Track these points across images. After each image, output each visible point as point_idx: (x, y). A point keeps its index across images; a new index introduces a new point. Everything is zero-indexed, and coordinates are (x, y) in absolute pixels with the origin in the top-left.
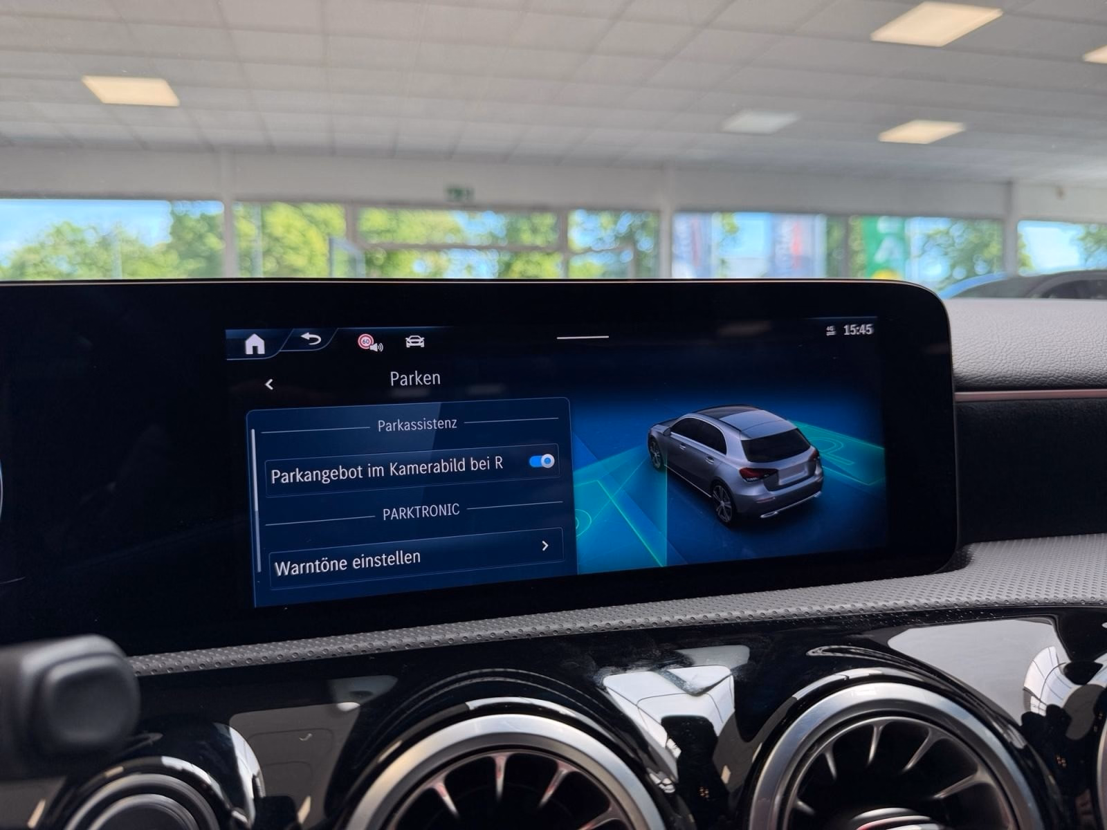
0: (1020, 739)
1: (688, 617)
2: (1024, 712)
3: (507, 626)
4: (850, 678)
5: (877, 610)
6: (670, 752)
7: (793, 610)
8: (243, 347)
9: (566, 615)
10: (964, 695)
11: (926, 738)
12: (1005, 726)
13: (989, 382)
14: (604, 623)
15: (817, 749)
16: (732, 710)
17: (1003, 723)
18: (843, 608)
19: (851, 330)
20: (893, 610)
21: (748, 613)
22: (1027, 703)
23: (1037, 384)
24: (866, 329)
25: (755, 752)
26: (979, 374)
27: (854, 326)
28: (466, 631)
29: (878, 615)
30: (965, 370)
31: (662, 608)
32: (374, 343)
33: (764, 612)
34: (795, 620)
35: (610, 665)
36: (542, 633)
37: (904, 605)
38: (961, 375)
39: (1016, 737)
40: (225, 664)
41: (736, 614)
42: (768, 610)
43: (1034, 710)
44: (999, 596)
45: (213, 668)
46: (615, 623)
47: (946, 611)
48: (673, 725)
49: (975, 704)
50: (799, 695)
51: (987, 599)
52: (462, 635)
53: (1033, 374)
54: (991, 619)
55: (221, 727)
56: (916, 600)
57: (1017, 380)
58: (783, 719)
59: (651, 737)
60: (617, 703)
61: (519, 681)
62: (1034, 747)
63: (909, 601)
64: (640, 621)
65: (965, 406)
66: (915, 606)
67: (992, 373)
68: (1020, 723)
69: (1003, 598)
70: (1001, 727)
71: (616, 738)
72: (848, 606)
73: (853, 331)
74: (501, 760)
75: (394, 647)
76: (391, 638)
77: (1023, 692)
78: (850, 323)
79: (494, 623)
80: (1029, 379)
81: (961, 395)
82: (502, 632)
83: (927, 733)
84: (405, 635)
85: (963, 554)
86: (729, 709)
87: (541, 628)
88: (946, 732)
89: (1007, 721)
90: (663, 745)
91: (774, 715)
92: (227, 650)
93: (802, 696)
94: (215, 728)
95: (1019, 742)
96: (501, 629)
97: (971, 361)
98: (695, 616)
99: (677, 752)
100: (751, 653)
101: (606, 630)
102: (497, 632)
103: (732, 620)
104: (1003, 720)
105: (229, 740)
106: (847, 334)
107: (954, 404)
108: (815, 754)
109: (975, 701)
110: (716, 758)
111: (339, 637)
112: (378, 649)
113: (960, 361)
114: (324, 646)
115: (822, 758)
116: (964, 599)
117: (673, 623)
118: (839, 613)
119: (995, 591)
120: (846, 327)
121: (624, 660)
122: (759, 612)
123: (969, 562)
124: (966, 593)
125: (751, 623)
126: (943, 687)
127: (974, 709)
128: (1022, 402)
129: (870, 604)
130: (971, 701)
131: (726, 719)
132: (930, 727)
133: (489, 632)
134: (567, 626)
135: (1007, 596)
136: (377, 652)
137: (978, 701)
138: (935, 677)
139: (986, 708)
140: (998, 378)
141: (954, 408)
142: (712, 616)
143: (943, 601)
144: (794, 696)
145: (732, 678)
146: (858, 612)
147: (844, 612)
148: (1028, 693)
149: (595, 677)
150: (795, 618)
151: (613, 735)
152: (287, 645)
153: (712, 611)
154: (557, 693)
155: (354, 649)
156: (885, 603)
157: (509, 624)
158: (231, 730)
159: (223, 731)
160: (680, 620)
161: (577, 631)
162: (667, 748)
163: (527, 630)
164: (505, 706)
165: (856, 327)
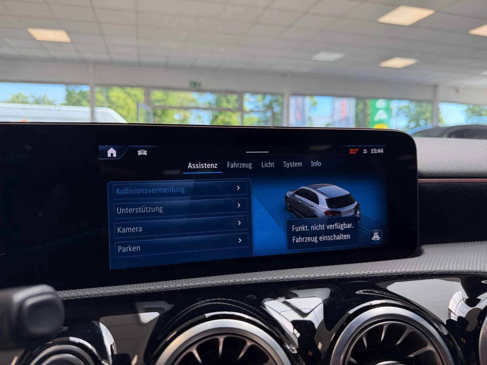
0: (445, 331)
1: (302, 276)
2: (448, 319)
3: (223, 280)
4: (373, 304)
5: (384, 274)
6: (295, 335)
7: (347, 274)
8: (106, 154)
9: (249, 275)
10: (422, 312)
11: (406, 331)
12: (439, 325)
13: (432, 175)
14: (265, 278)
15: (360, 335)
16: (323, 318)
17: (437, 323)
18: (369, 273)
19: (374, 151)
20: (391, 274)
21: (328, 274)
22: (449, 315)
23: (453, 176)
24: (381, 151)
25: (333, 336)
26: (428, 171)
28: (204, 281)
29: (384, 276)
30: (422, 169)
31: (291, 272)
33: (335, 274)
35: (269, 297)
36: (238, 283)
37: (395, 272)
38: (421, 172)
39: (444, 330)
40: (97, 295)
41: (323, 275)
42: (336, 273)
43: (452, 318)
44: (436, 268)
45: (92, 297)
46: (270, 278)
47: (414, 275)
48: (295, 324)
50: (351, 312)
51: (431, 269)
52: (203, 283)
53: (451, 172)
55: (95, 322)
56: (401, 270)
57: (445, 174)
58: (345, 322)
59: (287, 329)
60: (270, 313)
61: (228, 304)
62: (452, 334)
63: (398, 270)
64: (281, 277)
65: (422, 185)
66: (400, 272)
67: (434, 171)
68: (445, 323)
69: (438, 269)
70: (438, 325)
71: (271, 329)
72: (371, 272)
74: (222, 339)
75: (172, 288)
76: (171, 284)
77: (448, 310)
78: (374, 148)
79: (217, 278)
80: (450, 174)
81: (420, 180)
82: (220, 282)
83: (407, 329)
84: (177, 283)
85: (420, 249)
86: (321, 317)
87: (237, 280)
88: (415, 328)
89: (440, 322)
91: (341, 320)
92: (98, 289)
93: (353, 312)
94: (93, 324)
96: (220, 281)
97: (425, 165)
98: (305, 276)
99: (298, 335)
100: (331, 292)
101: (266, 282)
102: (218, 282)
103: (321, 278)
105: (99, 329)
106: (372, 153)
107: (418, 184)
108: (358, 338)
109: (427, 315)
110: (315, 338)
111: (148, 283)
112: (165, 289)
113: (420, 165)
114: (141, 287)
115: (361, 339)
116: (421, 270)
117: (296, 279)
118: (367, 275)
119: (435, 266)
120: (372, 150)
122: (333, 274)
123: (423, 253)
124: (422, 267)
125: (329, 279)
126: (411, 308)
127: (426, 317)
128: (446, 184)
129: (381, 271)
130: (424, 314)
131: (320, 322)
132: (408, 326)
133: (215, 282)
134: (249, 279)
135: (440, 268)
138: (410, 304)
139: (432, 318)
140: (436, 173)
141: (418, 186)
142: (312, 276)
143: (412, 270)
144: (349, 312)
145: (322, 304)
146: (376, 275)
147: (369, 275)
148: (450, 311)
149: (262, 302)
150: (348, 277)
151: (269, 327)
152: (125, 287)
153: (312, 273)
154: (245, 309)
155: (155, 289)
156: (387, 271)
157: (223, 278)
158: (100, 324)
159: (97, 325)
160: (298, 277)
161: (253, 282)
162: (293, 333)
163: (231, 281)
164: (221, 316)
165: (376, 150)
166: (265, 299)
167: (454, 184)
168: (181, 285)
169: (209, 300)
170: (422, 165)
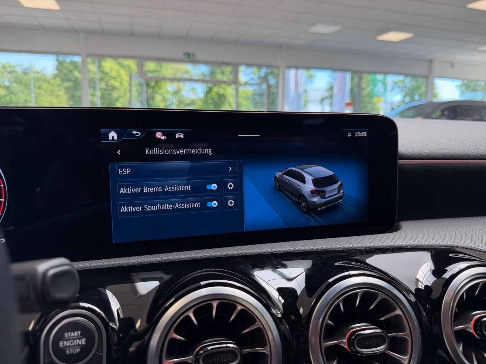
1: (288, 249)
2: (415, 288)
4: (351, 274)
6: (280, 301)
7: (329, 247)
8: (108, 137)
9: (240, 248)
10: (394, 281)
11: (378, 298)
13: (412, 157)
14: (255, 251)
15: (337, 301)
16: (304, 286)
17: (408, 293)
18: (349, 246)
20: (369, 247)
21: (311, 247)
22: (417, 284)
23: (432, 157)
24: (364, 134)
25: (313, 302)
26: (409, 153)
27: (359, 133)
28: (200, 253)
29: (362, 249)
30: (403, 151)
31: (278, 245)
32: (163, 136)
33: (318, 247)
34: (330, 251)
35: (257, 267)
36: (230, 255)
37: (373, 246)
38: (401, 154)
39: (412, 297)
40: (102, 266)
41: (307, 248)
43: (420, 287)
44: (410, 243)
45: (98, 268)
46: (259, 251)
47: (390, 248)
48: (281, 291)
49: (398, 285)
50: (331, 280)
51: (406, 244)
52: (198, 255)
53: (430, 154)
54: (407, 252)
55: (101, 289)
56: (378, 244)
57: (424, 156)
58: (324, 289)
59: (272, 295)
60: (258, 281)
61: (221, 274)
62: (419, 301)
63: (375, 244)
64: (269, 250)
65: (402, 165)
66: (377, 246)
67: (414, 153)
68: (414, 292)
69: (412, 243)
71: (259, 295)
72: (351, 246)
73: (358, 135)
74: (215, 304)
75: (171, 260)
76: (170, 256)
79: (211, 250)
80: (429, 156)
81: (401, 162)
82: (214, 254)
83: (379, 296)
84: (175, 255)
85: (398, 225)
86: (303, 285)
87: (230, 253)
88: (386, 295)
89: (409, 291)
90: (277, 298)
91: (321, 287)
92: (103, 261)
93: (332, 281)
94: (100, 291)
95: (413, 299)
96: (214, 253)
97: (405, 148)
98: (290, 249)
99: (283, 301)
100: (312, 264)
101: (256, 254)
102: (212, 254)
103: (305, 250)
104: (407, 291)
105: (106, 296)
106: (356, 136)
107: (398, 165)
108: (336, 303)
110: (298, 304)
111: (149, 256)
112: (165, 261)
113: (402, 147)
114: (143, 259)
115: (338, 305)
116: (397, 244)
117: (282, 251)
118: (347, 249)
119: (409, 241)
120: (356, 133)
121: (263, 266)
122: (316, 247)
123: (400, 228)
124: (398, 241)
125: (312, 252)
126: (386, 279)
127: (398, 288)
128: (425, 165)
129: (360, 245)
130: (396, 283)
131: (302, 289)
132: (380, 293)
133: (209, 254)
134: (240, 252)
136: (164, 262)
137: (398, 284)
139: (402, 286)
140: (416, 155)
141: (398, 166)
142: (297, 249)
143: (388, 244)
144: (329, 281)
145: (305, 273)
146: (355, 248)
147: (349, 248)
148: (417, 280)
149: (251, 272)
150: (330, 250)
151: (257, 294)
152: (127, 259)
153: (297, 246)
154: (236, 278)
155: (155, 260)
156: (366, 245)
157: (217, 251)
158: (107, 291)
159: (103, 292)
160: (285, 250)
161: (244, 254)
162: (279, 299)
163: (224, 253)
164: (215, 284)
165: (360, 133)
166: (254, 269)
167: (432, 165)
168: (179, 257)
169: (204, 270)
170: (403, 148)
